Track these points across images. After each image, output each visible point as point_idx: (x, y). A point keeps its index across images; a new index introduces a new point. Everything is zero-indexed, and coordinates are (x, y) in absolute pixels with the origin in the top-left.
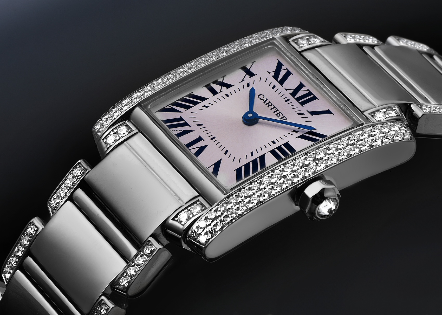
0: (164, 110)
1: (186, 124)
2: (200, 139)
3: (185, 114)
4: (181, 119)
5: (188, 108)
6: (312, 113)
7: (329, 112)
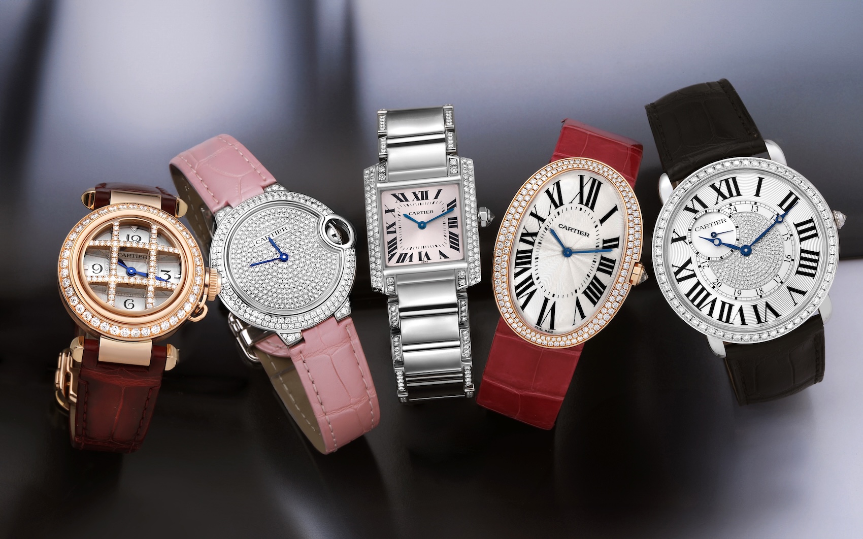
0: (390, 259)
1: (406, 254)
2: (420, 253)
3: (399, 251)
4: (401, 255)
5: (396, 248)
6: (436, 197)
7: (439, 191)
